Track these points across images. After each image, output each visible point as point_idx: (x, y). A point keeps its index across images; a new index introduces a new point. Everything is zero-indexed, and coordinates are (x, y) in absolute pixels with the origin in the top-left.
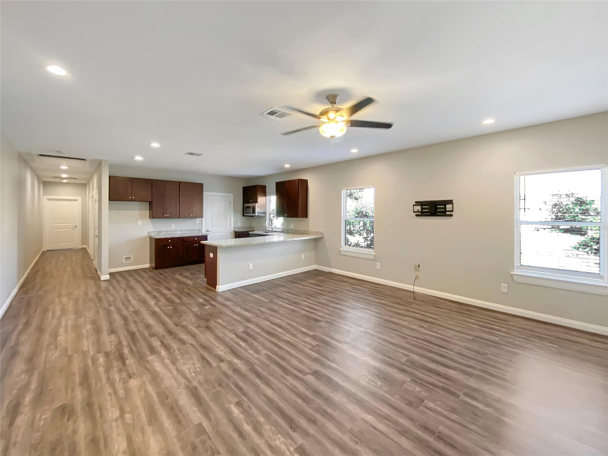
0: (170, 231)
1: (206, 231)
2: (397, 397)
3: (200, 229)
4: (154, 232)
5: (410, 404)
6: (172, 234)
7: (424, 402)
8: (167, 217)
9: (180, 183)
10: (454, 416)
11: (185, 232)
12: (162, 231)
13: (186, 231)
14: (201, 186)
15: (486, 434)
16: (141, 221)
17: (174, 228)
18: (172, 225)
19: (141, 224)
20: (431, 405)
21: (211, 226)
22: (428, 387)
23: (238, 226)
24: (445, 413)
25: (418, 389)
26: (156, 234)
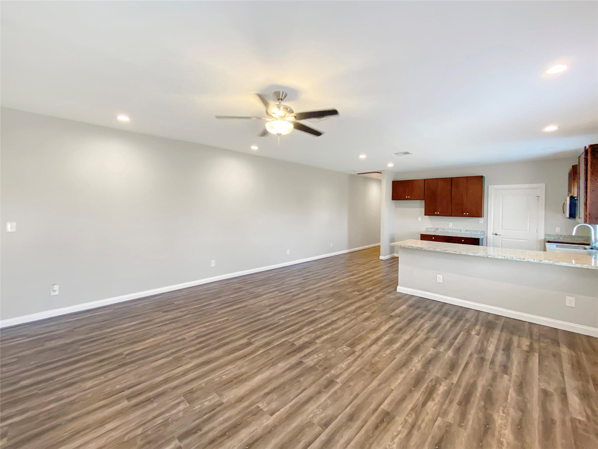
0: (447, 229)
1: (493, 234)
2: (203, 385)
3: (484, 230)
4: (432, 228)
5: (191, 392)
6: (449, 232)
7: (187, 403)
8: (437, 215)
9: (452, 179)
10: (159, 421)
11: (465, 233)
12: (439, 228)
13: (466, 231)
14: (480, 179)
15: (126, 438)
16: (420, 217)
17: (451, 226)
18: (450, 223)
19: (420, 220)
20: (181, 407)
21: (502, 229)
22: (206, 414)
23: (555, 234)
24: (167, 415)
25: (207, 404)
26: (433, 231)
